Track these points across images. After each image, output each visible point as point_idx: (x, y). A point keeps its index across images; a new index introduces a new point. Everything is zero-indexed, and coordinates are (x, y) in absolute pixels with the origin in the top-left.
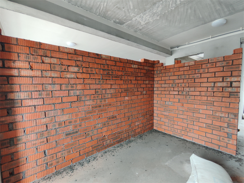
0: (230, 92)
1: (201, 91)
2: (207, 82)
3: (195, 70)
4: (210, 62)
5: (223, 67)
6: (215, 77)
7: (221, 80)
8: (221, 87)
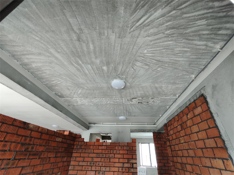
0: (133, 173)
1: (115, 172)
2: (119, 162)
3: (111, 150)
4: (120, 145)
5: (128, 150)
6: (123, 158)
7: (127, 161)
8: (127, 167)
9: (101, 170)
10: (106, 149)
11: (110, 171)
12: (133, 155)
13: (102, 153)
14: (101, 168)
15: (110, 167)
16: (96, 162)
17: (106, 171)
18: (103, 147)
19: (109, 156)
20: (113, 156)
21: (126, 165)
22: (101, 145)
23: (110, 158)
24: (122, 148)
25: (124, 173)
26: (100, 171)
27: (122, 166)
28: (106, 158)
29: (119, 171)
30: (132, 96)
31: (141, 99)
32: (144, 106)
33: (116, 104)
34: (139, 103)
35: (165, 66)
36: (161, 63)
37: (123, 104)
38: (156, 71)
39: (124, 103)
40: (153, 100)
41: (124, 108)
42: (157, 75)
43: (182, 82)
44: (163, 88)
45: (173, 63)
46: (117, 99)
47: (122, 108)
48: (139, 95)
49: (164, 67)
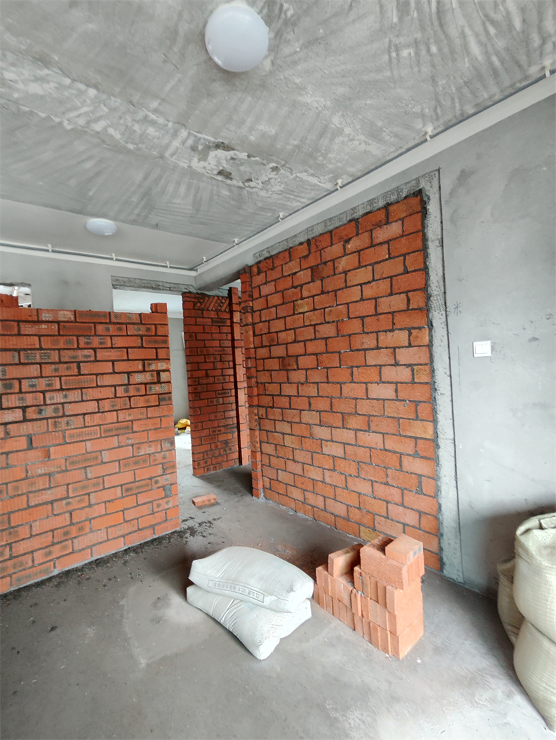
0: (159, 394)
1: (101, 400)
2: (114, 373)
3: (78, 336)
4: (114, 320)
5: (141, 337)
6: (128, 360)
7: (140, 368)
8: (142, 384)
9: (48, 402)
10: (59, 335)
11: (82, 401)
12: (159, 350)
13: (41, 349)
14: (48, 395)
15: (81, 389)
16: (20, 380)
17: (70, 403)
18: (44, 326)
19: (76, 357)
20: (90, 356)
21: (138, 378)
22: (30, 319)
23: (79, 363)
24: (120, 329)
25: (132, 399)
26: (45, 404)
27: (126, 382)
28: (60, 362)
29: (116, 397)
30: (225, 136)
31: (240, 160)
32: (225, 193)
33: (131, 146)
34: (220, 173)
35: (428, 50)
36: (437, 28)
37: (162, 157)
38: (394, 54)
39: (167, 154)
40: (273, 175)
41: (145, 178)
42: (379, 77)
43: (393, 139)
44: (338, 140)
45: (452, 52)
46: (153, 123)
47: (139, 176)
48: (252, 138)
49: (424, 52)
